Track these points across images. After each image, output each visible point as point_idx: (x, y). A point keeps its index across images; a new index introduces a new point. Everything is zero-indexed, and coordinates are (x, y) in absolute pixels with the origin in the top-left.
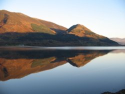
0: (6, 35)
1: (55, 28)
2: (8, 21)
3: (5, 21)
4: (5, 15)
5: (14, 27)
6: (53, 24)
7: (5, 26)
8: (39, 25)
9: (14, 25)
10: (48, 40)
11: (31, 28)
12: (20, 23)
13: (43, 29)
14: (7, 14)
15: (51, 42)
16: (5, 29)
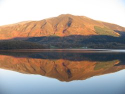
0: (70, 38)
1: (119, 30)
2: (72, 24)
3: (69, 25)
4: (70, 18)
5: (77, 30)
6: (117, 26)
7: (69, 29)
8: (103, 27)
9: (78, 28)
10: (112, 43)
11: (95, 30)
12: (83, 26)
13: (106, 32)
14: (71, 17)
15: (115, 45)
16: (69, 32)
